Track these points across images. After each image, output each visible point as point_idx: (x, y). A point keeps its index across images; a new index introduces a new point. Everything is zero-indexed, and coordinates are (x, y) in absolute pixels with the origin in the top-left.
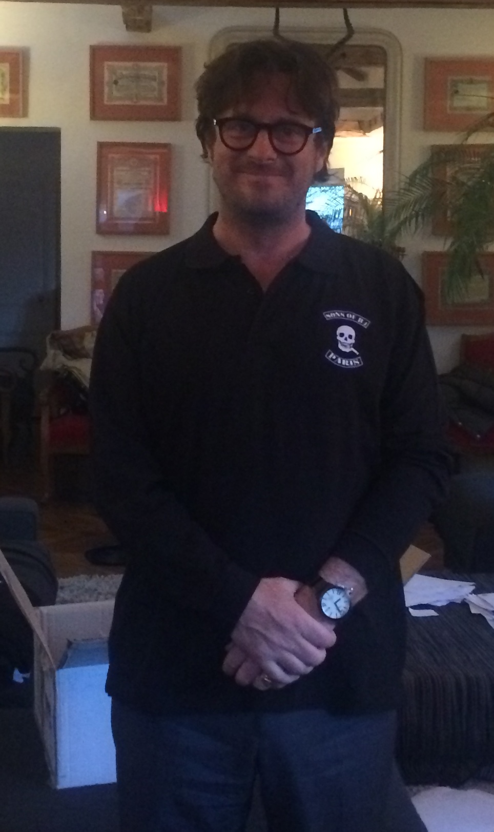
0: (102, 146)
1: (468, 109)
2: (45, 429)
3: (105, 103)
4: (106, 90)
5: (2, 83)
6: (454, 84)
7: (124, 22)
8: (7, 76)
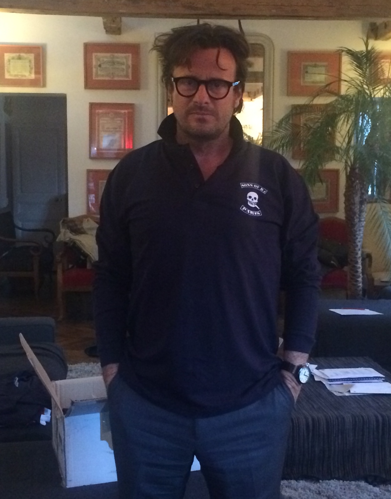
0: (93, 106)
1: (313, 82)
2: (60, 276)
4: (94, 71)
5: (30, 66)
6: (306, 67)
7: (105, 28)
8: (33, 62)
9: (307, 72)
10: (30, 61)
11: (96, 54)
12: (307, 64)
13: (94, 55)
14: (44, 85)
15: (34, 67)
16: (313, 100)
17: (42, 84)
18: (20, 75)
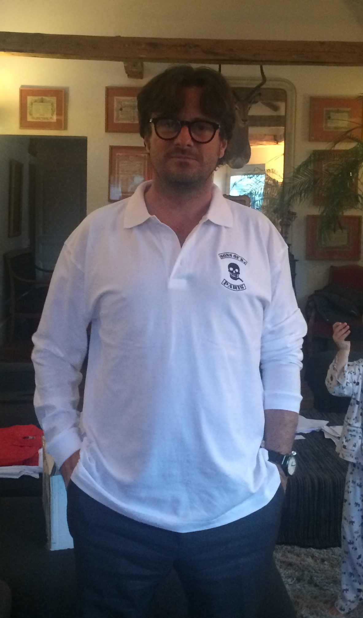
0: (112, 148)
1: (336, 128)
3: (115, 121)
4: (115, 114)
5: (52, 109)
6: (328, 112)
7: (127, 72)
8: (55, 105)
9: (329, 118)
10: (52, 104)
11: (117, 97)
12: (329, 109)
13: (116, 98)
14: (66, 128)
15: (56, 110)
16: (334, 146)
17: (63, 126)
18: (42, 118)
